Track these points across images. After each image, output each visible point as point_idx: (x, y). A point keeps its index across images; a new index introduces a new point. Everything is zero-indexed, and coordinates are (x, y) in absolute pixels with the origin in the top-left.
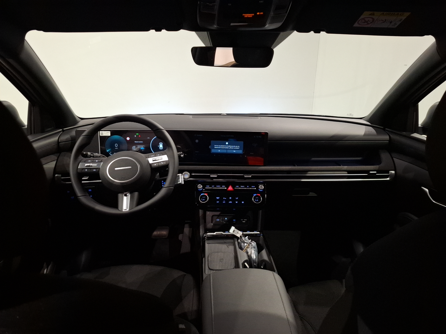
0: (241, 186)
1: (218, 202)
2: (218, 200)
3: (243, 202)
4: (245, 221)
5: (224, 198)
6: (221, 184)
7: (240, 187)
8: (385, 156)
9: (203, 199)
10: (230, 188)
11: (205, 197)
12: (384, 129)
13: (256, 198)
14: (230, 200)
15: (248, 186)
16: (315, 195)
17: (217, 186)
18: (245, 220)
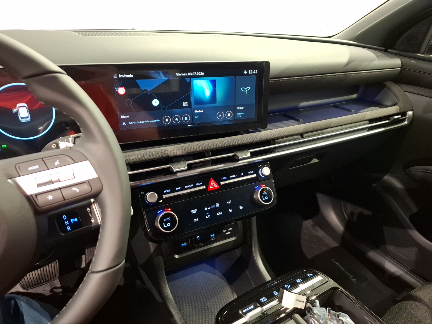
0: (231, 177)
1: (196, 220)
2: (195, 216)
3: (241, 208)
4: (229, 231)
5: (206, 209)
6: (193, 180)
7: (229, 179)
8: (396, 89)
9: (166, 223)
10: (213, 185)
11: (169, 219)
12: (386, 51)
13: (264, 193)
14: (218, 210)
15: (242, 174)
16: (317, 161)
17: (186, 187)
18: (229, 229)
